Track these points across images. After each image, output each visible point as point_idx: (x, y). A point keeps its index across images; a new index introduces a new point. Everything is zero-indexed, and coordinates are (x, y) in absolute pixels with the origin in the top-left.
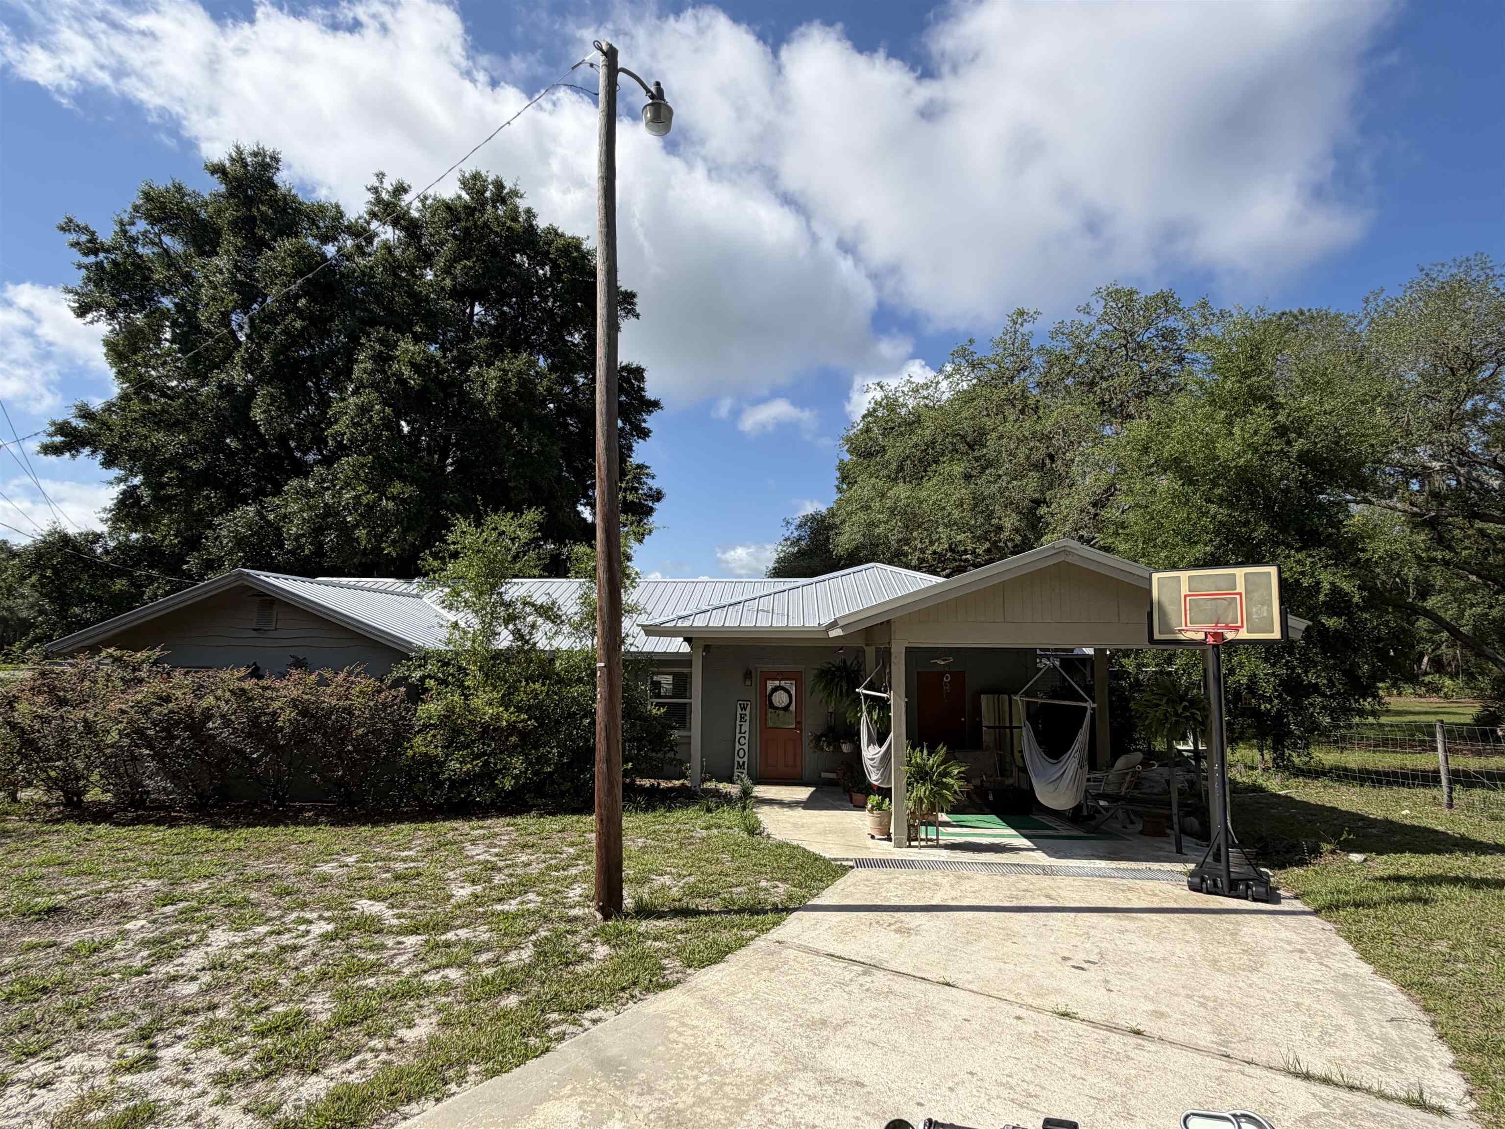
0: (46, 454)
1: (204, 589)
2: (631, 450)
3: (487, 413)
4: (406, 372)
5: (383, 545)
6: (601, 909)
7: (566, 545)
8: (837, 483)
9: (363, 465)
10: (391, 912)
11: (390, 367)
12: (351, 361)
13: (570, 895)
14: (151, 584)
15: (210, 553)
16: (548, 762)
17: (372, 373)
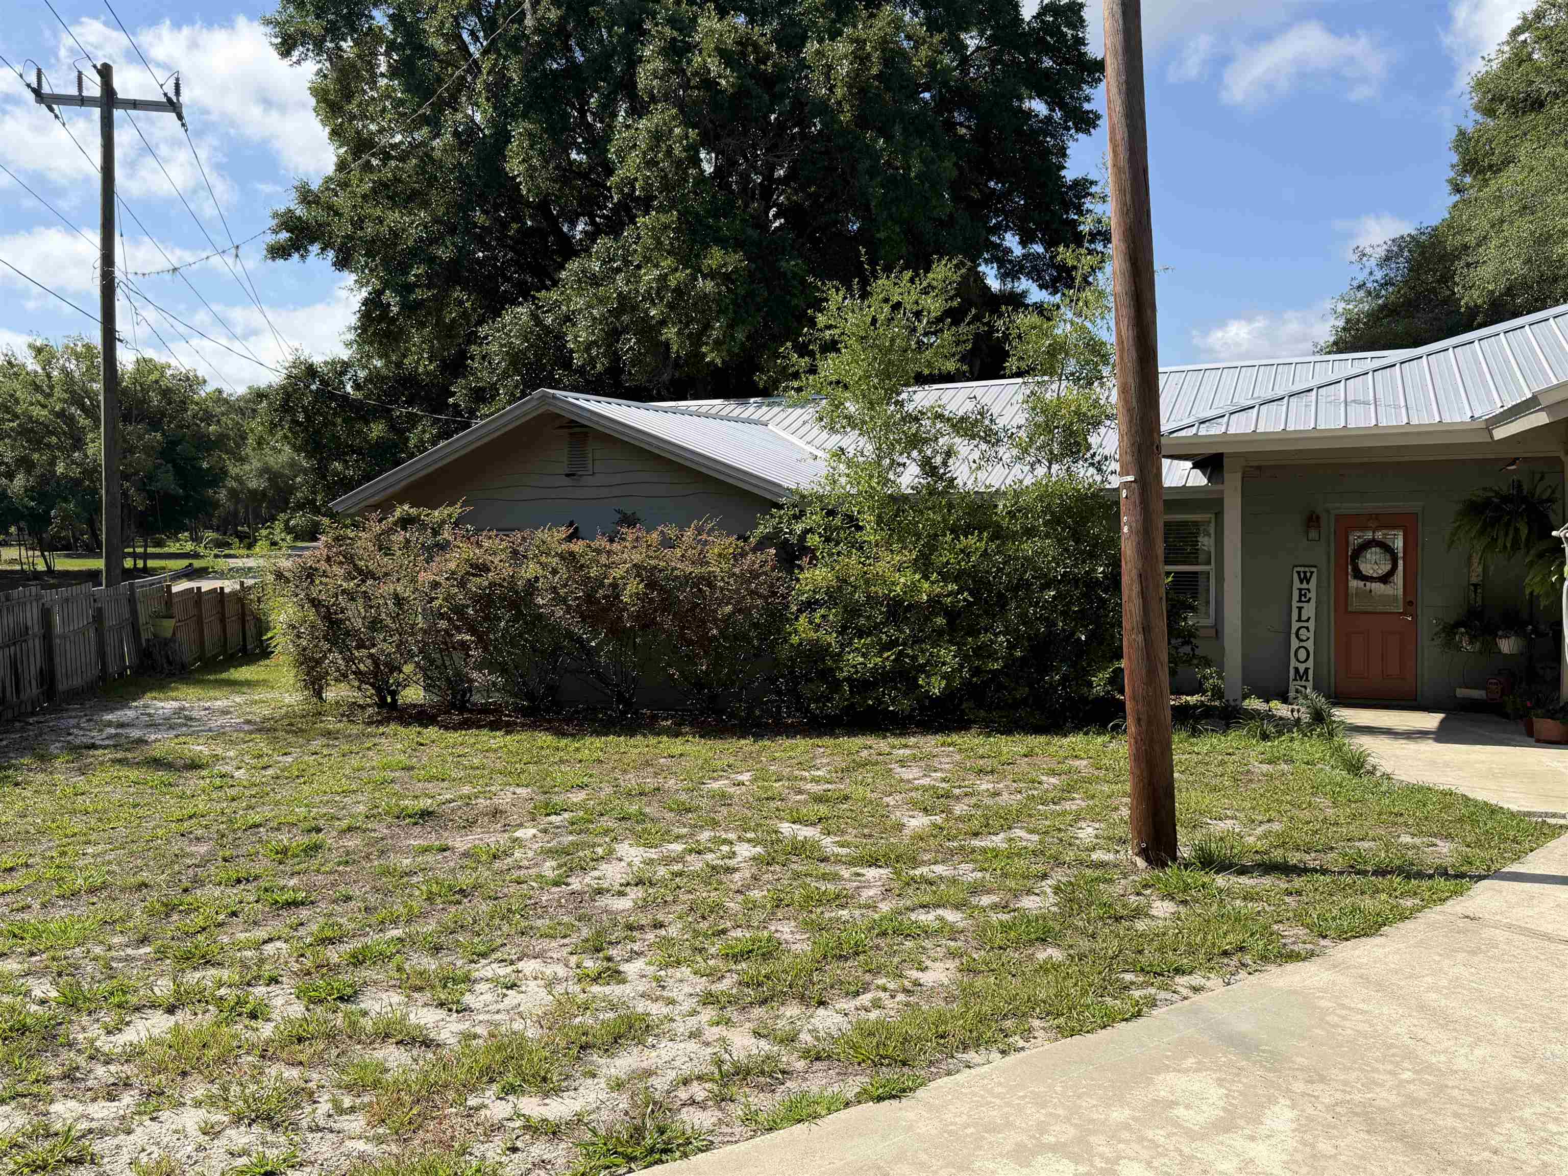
0: (273, 258)
1: (484, 431)
2: (1064, 155)
3: (835, 120)
4: (714, 66)
5: (704, 349)
6: (1143, 853)
7: (1001, 316)
8: (1452, 174)
9: (666, 227)
10: (829, 840)
11: (689, 62)
12: (633, 62)
13: (1080, 836)
14: (414, 426)
15: (478, 380)
16: (992, 655)
17: (663, 77)
